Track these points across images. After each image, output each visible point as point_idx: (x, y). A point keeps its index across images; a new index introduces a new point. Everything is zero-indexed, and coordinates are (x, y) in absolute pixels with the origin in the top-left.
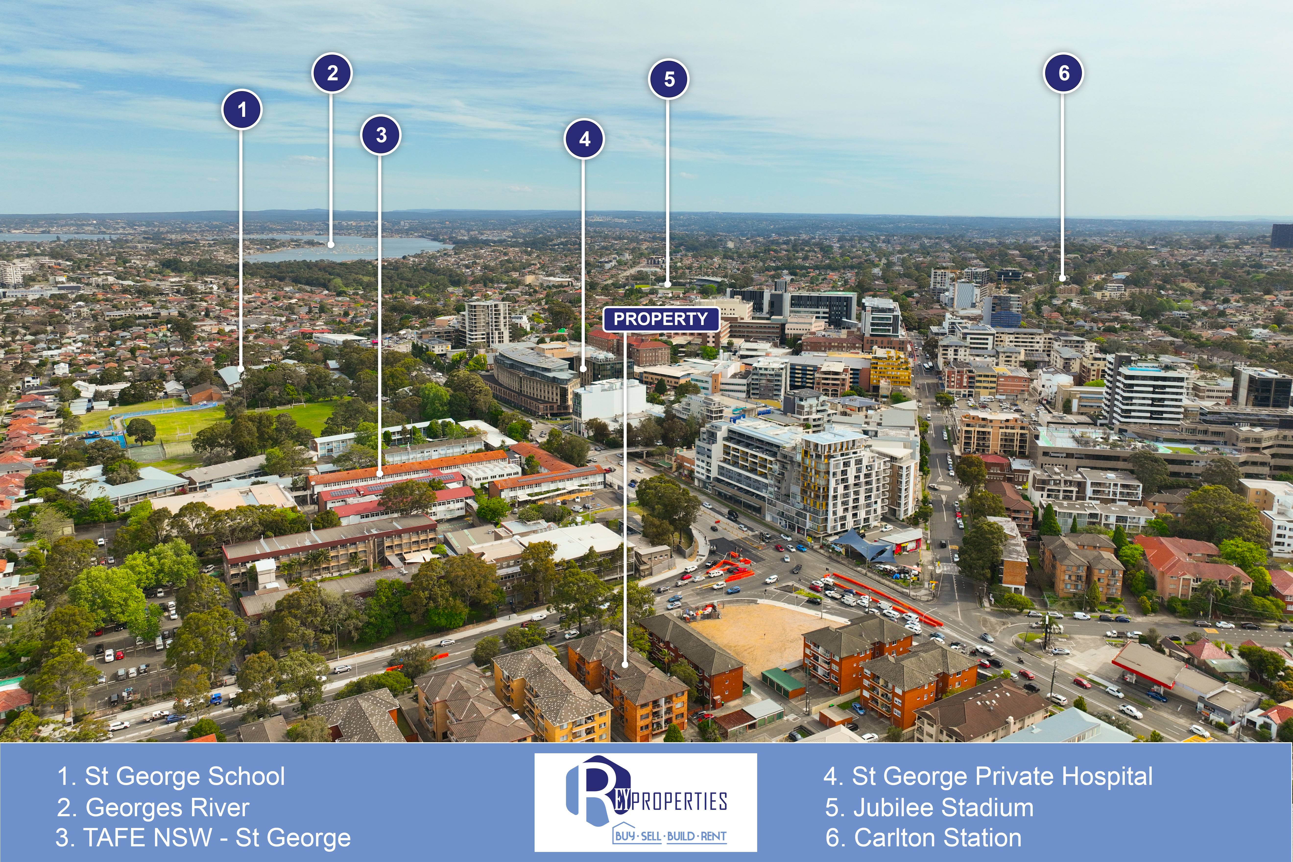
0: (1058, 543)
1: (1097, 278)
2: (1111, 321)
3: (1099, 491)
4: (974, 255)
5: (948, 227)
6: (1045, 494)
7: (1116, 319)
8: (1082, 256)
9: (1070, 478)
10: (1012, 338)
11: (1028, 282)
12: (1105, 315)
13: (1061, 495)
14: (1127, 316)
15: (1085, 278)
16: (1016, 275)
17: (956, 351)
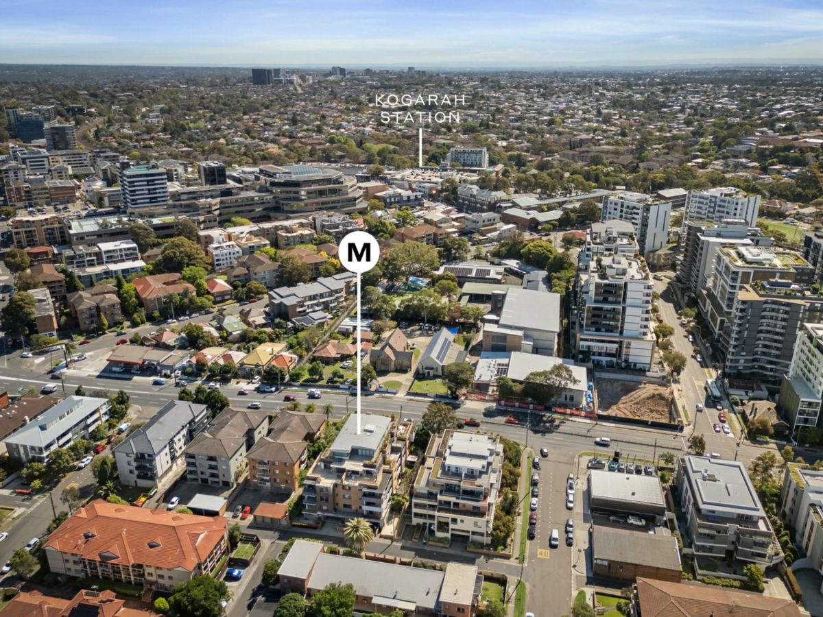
0: (77, 296)
1: (144, 110)
2: (149, 140)
3: (111, 256)
4: (50, 96)
5: (35, 73)
6: (75, 265)
7: (152, 139)
8: (135, 94)
9: (90, 251)
10: (64, 158)
11: (91, 115)
12: (146, 137)
13: (86, 263)
14: (162, 135)
15: (133, 110)
16: (81, 110)
17: (15, 173)
